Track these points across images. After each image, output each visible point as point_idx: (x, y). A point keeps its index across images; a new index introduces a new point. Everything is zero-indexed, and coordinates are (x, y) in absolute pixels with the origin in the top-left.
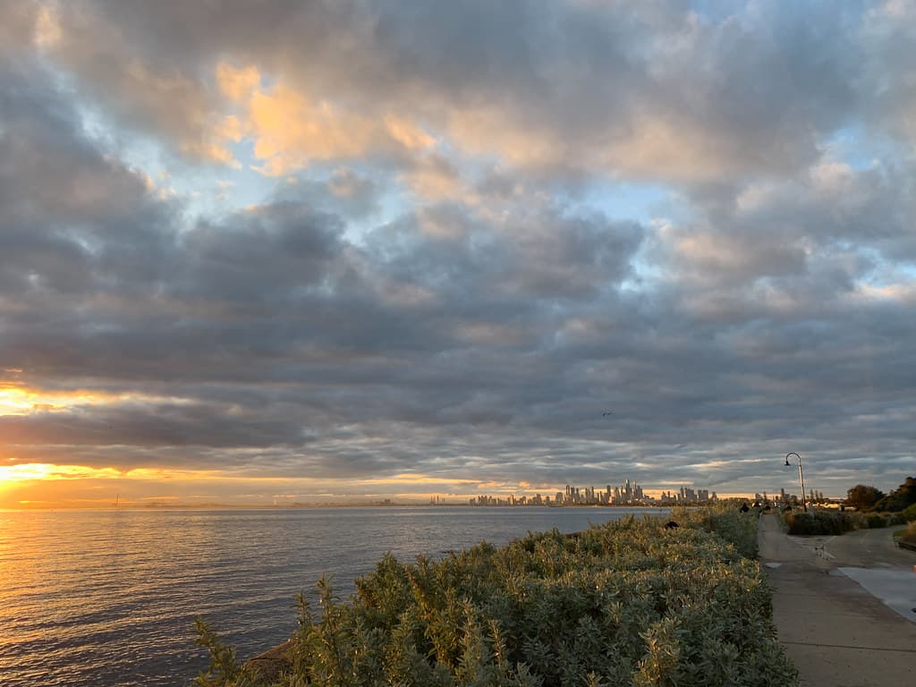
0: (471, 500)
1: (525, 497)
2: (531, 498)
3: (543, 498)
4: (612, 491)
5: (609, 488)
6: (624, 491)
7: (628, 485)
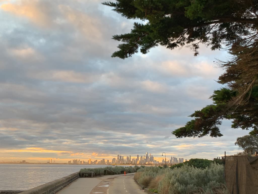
0: (69, 161)
1: (97, 160)
2: (100, 161)
3: (106, 161)
4: (139, 158)
5: (138, 156)
6: (145, 158)
7: (147, 155)
